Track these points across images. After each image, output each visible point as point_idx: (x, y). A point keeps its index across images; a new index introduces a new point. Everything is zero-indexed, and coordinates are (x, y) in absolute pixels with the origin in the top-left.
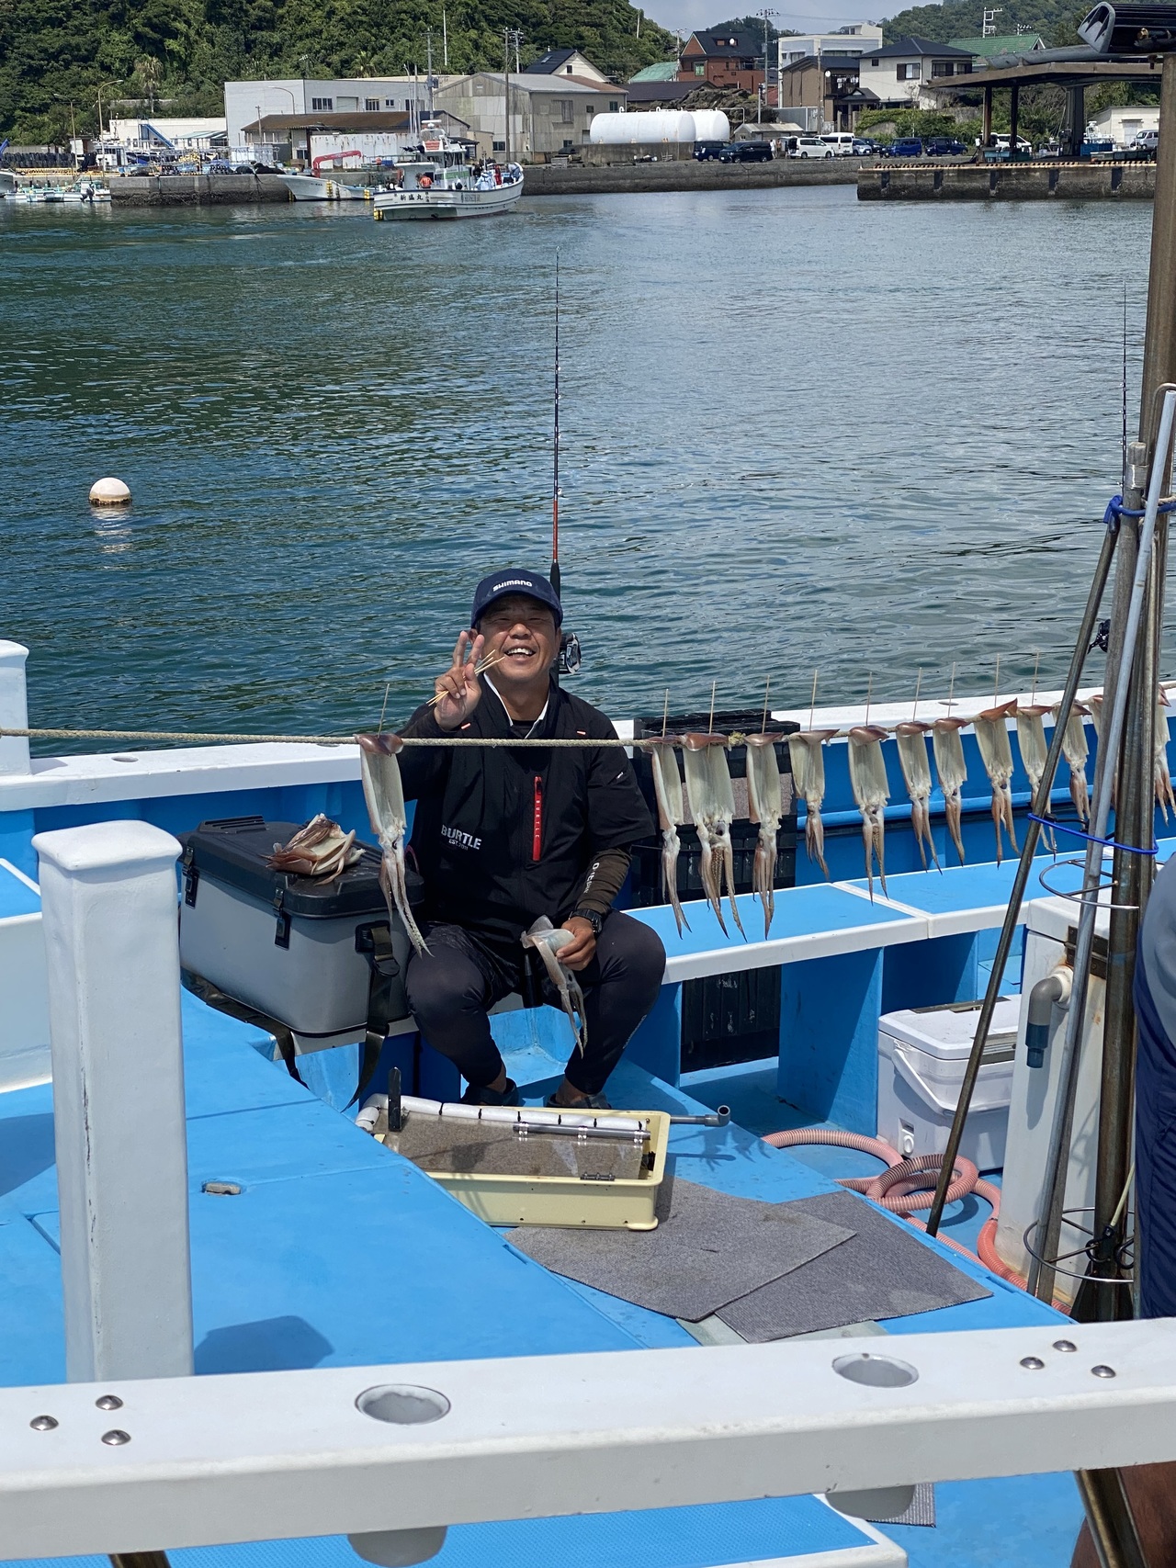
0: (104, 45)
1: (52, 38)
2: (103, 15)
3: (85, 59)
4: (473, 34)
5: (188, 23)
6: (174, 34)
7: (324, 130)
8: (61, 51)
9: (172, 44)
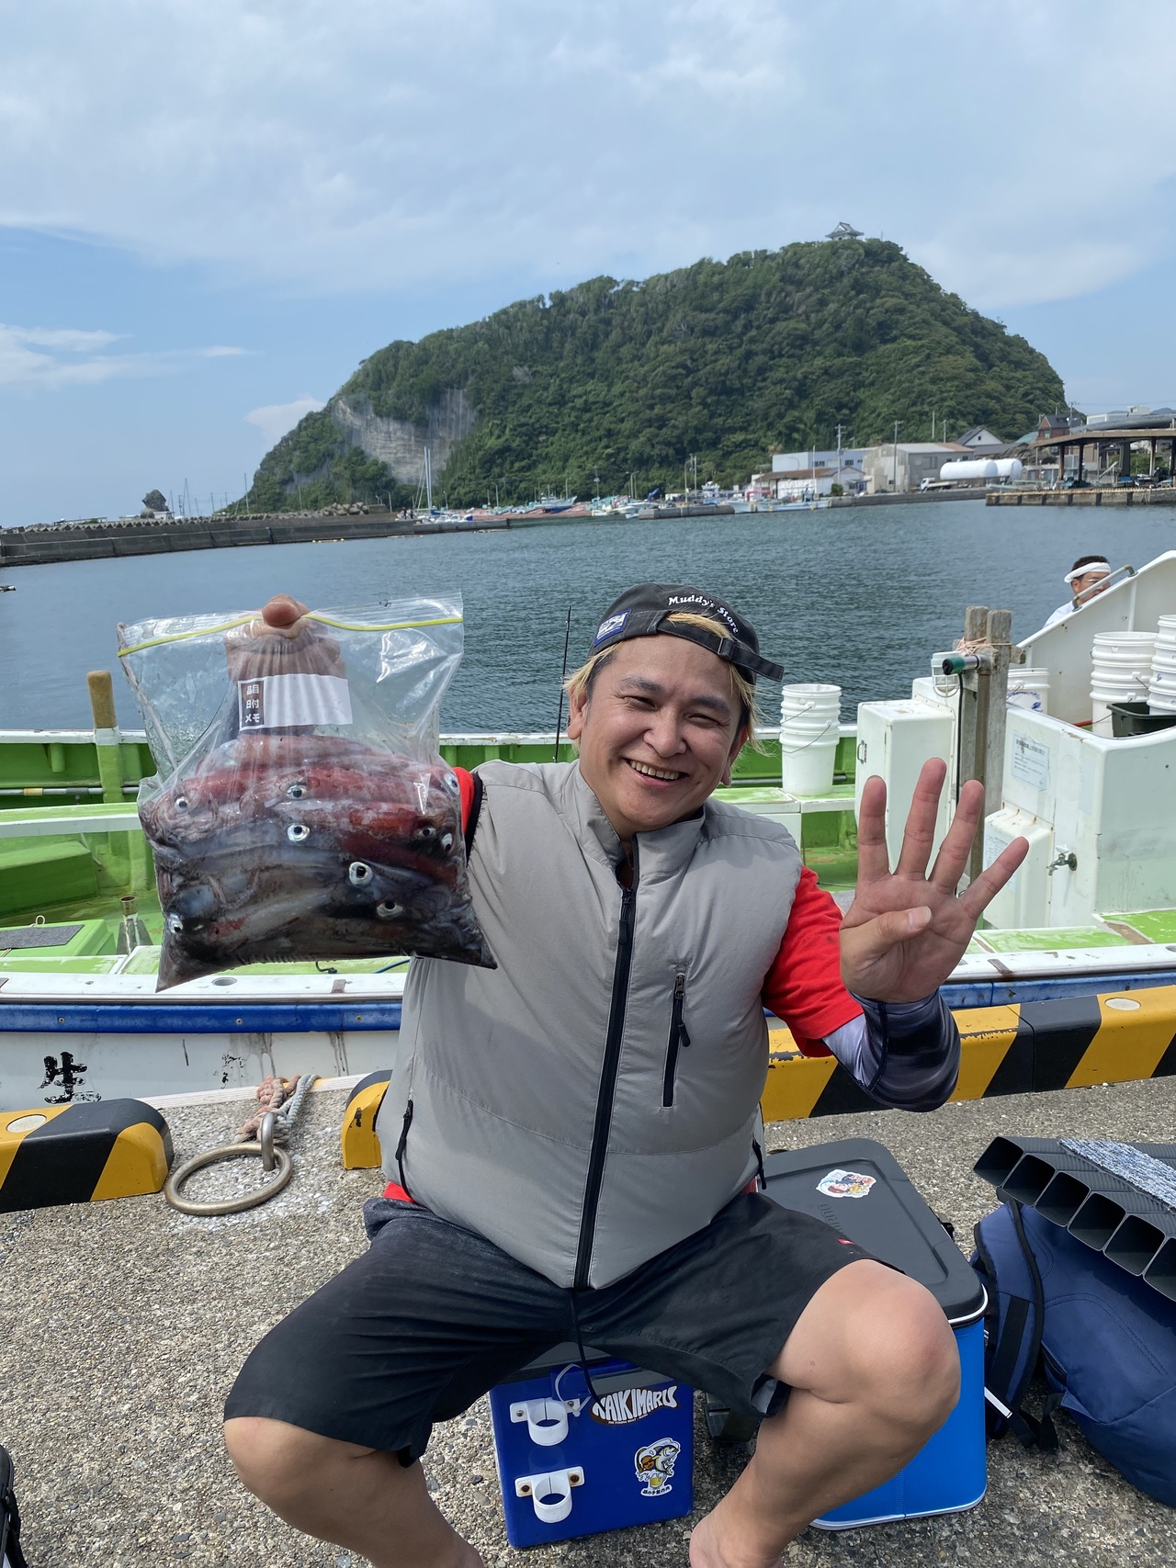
0: (763, 440)
1: (739, 437)
2: (765, 423)
3: (753, 446)
4: (952, 421)
5: (806, 425)
6: (797, 430)
7: (786, 478)
8: (741, 443)
9: (796, 435)
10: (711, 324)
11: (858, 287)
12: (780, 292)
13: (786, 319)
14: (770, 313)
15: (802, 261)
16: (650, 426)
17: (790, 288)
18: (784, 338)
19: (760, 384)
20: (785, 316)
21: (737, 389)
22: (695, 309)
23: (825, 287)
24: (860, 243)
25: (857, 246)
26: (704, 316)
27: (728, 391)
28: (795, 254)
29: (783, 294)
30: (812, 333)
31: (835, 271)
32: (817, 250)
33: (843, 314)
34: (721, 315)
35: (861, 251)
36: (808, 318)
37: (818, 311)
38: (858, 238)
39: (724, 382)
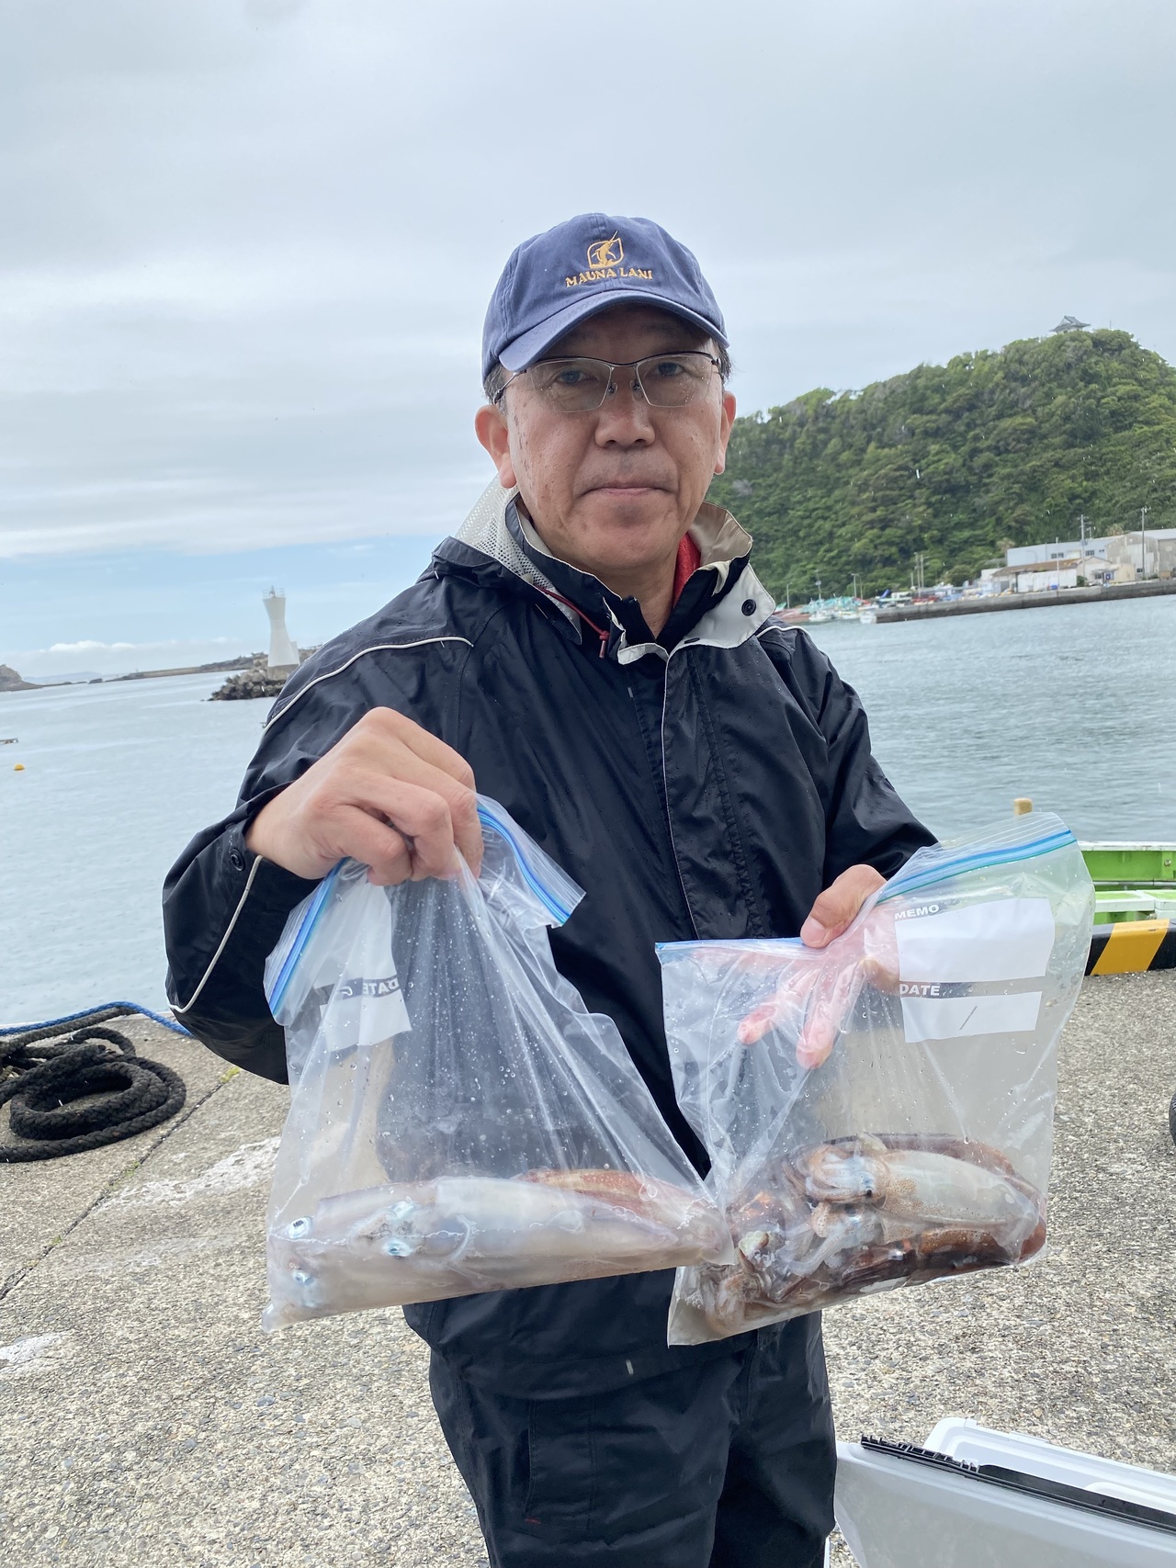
0: (992, 535)
8: (969, 539)
10: (933, 425)
11: (1089, 377)
12: (1003, 390)
13: (1011, 416)
14: (993, 411)
15: (1026, 357)
16: (872, 528)
17: (1013, 384)
18: (1011, 434)
19: (987, 481)
20: (1010, 412)
21: (961, 487)
22: (914, 413)
23: (1050, 381)
24: (1087, 334)
25: (1084, 337)
26: (926, 418)
27: (952, 489)
28: (1017, 351)
29: (1008, 391)
30: (1040, 428)
31: (1061, 365)
32: (1040, 345)
33: (1072, 405)
34: (944, 415)
35: (1089, 342)
36: (1034, 412)
37: (1044, 405)
38: (1084, 329)
39: (948, 481)
